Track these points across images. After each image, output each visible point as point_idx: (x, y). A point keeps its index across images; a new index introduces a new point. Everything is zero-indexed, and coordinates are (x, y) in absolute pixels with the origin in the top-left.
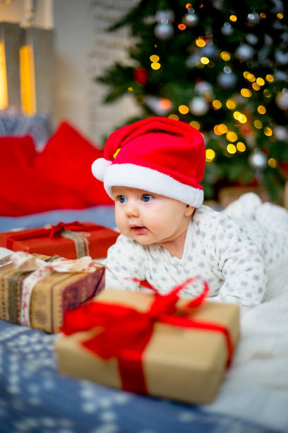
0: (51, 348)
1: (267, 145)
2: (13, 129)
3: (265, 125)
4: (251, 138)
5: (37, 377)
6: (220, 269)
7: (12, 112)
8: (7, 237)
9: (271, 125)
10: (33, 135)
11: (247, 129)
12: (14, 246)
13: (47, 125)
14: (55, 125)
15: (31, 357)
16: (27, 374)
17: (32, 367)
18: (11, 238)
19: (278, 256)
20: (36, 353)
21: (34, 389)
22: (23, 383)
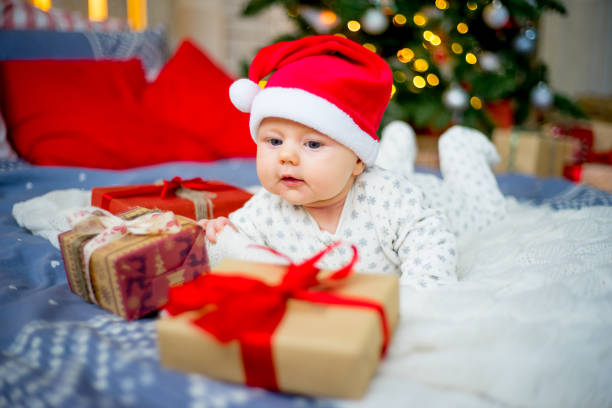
0: (153, 336)
1: (469, 78)
2: (114, 49)
3: (467, 49)
4: (447, 68)
5: (133, 369)
6: (396, 248)
7: (114, 25)
8: (102, 193)
9: (476, 49)
10: (141, 57)
11: (442, 54)
12: (111, 205)
13: (162, 44)
14: (174, 45)
15: (126, 346)
16: (119, 365)
17: (126, 357)
18: (109, 194)
19: (466, 226)
20: (134, 343)
21: (128, 384)
22: (114, 378)
